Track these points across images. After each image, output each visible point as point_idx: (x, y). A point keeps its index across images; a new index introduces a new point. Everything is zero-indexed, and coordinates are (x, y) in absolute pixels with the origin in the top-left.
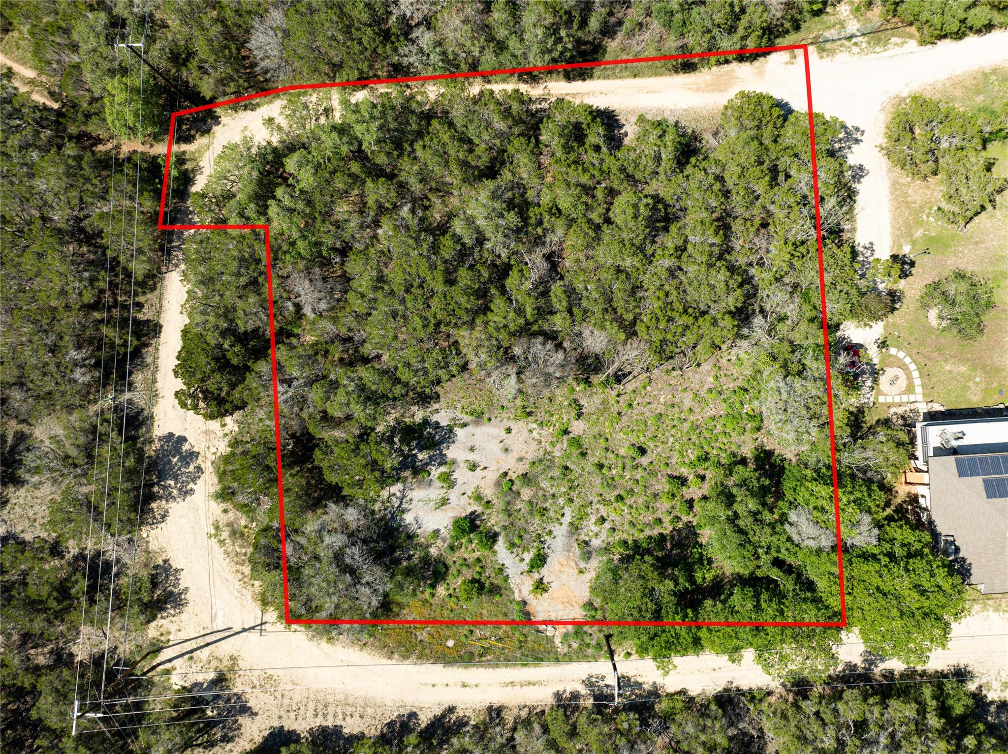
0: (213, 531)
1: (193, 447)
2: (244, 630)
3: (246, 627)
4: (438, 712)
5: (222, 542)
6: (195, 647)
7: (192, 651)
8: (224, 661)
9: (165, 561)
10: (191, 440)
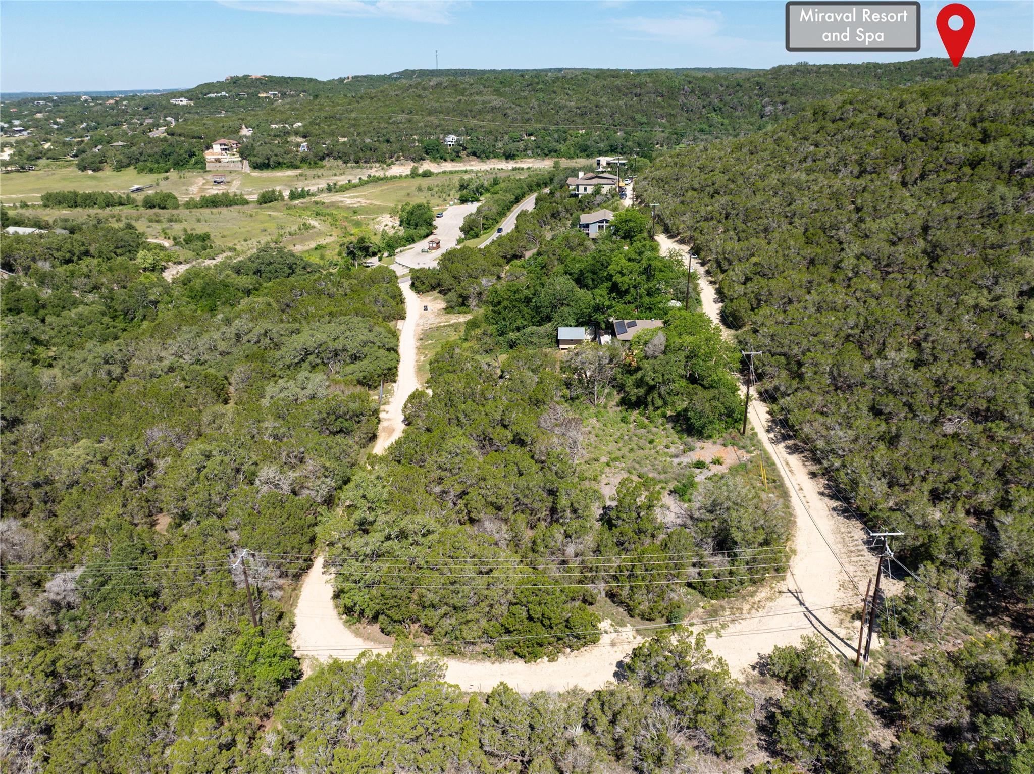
0: (714, 633)
1: (627, 655)
2: (802, 604)
3: (798, 602)
4: (826, 499)
5: (723, 626)
6: (835, 638)
7: (842, 640)
8: (840, 617)
9: (754, 668)
10: (620, 657)
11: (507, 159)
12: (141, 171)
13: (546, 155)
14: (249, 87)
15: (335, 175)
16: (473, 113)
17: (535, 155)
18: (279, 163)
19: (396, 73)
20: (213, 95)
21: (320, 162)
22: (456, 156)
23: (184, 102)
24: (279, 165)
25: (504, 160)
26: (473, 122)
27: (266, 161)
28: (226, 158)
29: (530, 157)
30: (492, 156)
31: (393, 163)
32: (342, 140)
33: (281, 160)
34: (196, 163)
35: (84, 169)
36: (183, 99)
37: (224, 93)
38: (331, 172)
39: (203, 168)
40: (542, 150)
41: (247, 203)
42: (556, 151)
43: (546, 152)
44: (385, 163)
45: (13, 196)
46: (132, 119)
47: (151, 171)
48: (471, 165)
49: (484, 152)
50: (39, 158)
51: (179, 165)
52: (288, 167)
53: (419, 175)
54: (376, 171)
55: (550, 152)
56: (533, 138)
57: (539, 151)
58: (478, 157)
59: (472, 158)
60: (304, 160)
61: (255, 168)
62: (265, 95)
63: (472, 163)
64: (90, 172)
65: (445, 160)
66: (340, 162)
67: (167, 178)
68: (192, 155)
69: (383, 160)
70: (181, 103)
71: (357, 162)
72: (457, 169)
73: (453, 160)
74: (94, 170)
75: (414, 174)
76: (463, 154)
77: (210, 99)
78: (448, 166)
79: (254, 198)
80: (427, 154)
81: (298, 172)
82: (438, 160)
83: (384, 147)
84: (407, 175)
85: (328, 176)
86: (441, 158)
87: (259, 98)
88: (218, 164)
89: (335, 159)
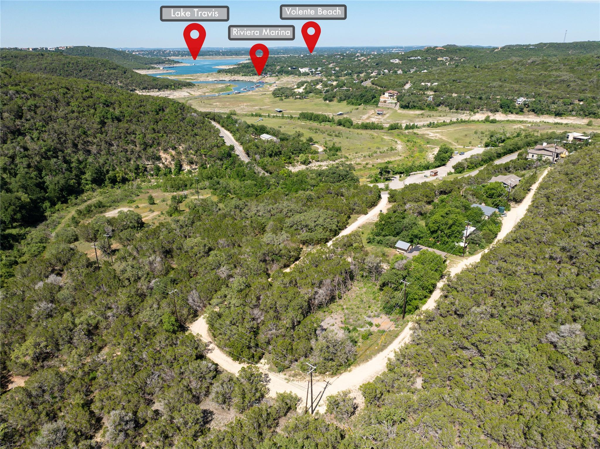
11: (556, 116)
12: (348, 103)
13: (586, 116)
14: (433, 54)
15: (440, 116)
16: (546, 83)
17: (578, 115)
18: (414, 106)
19: (533, 45)
20: (413, 58)
21: (436, 108)
22: (521, 111)
23: (397, 61)
24: (414, 107)
25: (553, 116)
26: (543, 89)
27: (407, 105)
28: (390, 100)
29: (573, 116)
30: (545, 113)
31: (478, 112)
32: (454, 95)
33: (415, 104)
34: (374, 102)
35: (325, 100)
36: (397, 60)
37: (419, 57)
38: (439, 114)
39: (377, 105)
40: (584, 112)
41: (382, 128)
42: (594, 114)
43: (587, 114)
44: (473, 111)
45: (291, 111)
46: (369, 70)
47: (353, 104)
48: (528, 118)
49: (541, 110)
50: (311, 92)
51: (367, 102)
52: (418, 109)
53: (488, 121)
54: (465, 116)
55: (590, 114)
56: (581, 103)
57: (582, 112)
58: (536, 113)
59: (531, 113)
60: (429, 106)
61: (402, 107)
62: (441, 59)
63: (530, 116)
64: (328, 102)
65: (512, 113)
66: (448, 108)
67: (357, 109)
68: (374, 97)
69: (473, 109)
70: (395, 62)
71: (457, 109)
72: (518, 119)
73: (517, 113)
74: (330, 101)
75: (487, 120)
76: (525, 110)
77: (411, 60)
78: (512, 117)
79: (387, 126)
80: (501, 108)
81: (422, 112)
82: (507, 112)
83: (476, 102)
84: (482, 121)
85: (436, 116)
86: (510, 111)
87: (437, 61)
88: (384, 104)
89: (446, 106)
